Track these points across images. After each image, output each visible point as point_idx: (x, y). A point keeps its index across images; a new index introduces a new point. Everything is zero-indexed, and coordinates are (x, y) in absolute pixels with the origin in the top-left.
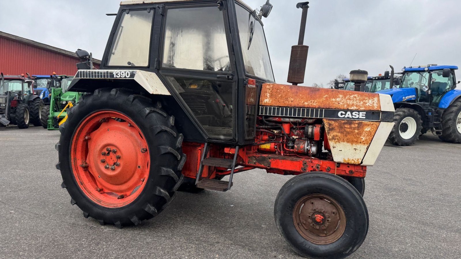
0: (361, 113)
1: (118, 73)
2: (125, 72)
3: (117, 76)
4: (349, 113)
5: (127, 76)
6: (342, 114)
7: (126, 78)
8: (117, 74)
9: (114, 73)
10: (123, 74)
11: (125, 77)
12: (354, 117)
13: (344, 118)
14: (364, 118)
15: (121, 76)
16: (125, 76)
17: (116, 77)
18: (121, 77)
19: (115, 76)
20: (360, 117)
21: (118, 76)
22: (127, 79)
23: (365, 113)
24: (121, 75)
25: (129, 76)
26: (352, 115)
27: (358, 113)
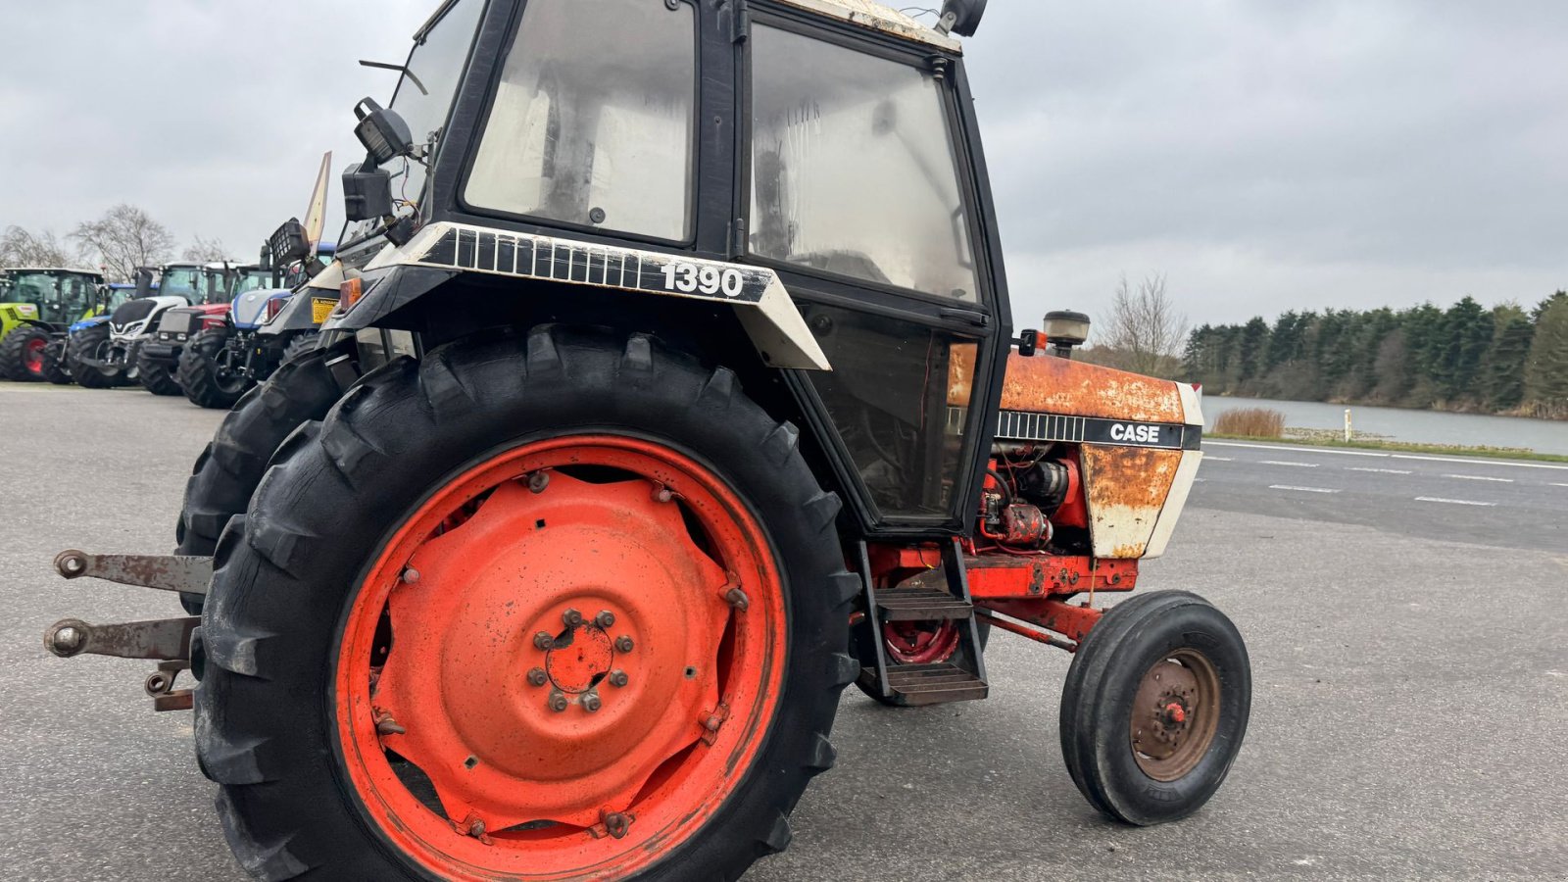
0: (1152, 428)
1: (687, 272)
2: (721, 273)
3: (680, 285)
4: (1130, 428)
5: (727, 290)
6: (1118, 432)
7: (725, 296)
8: (679, 277)
9: (669, 272)
10: (709, 277)
11: (720, 293)
12: (1139, 439)
13: (1121, 441)
14: (1156, 440)
15: (702, 289)
16: (720, 289)
17: (676, 289)
18: (697, 291)
19: (669, 285)
20: (1151, 440)
21: (687, 283)
22: (727, 300)
23: (1157, 429)
24: (699, 283)
25: (738, 290)
26: (1136, 434)
27: (1145, 428)
